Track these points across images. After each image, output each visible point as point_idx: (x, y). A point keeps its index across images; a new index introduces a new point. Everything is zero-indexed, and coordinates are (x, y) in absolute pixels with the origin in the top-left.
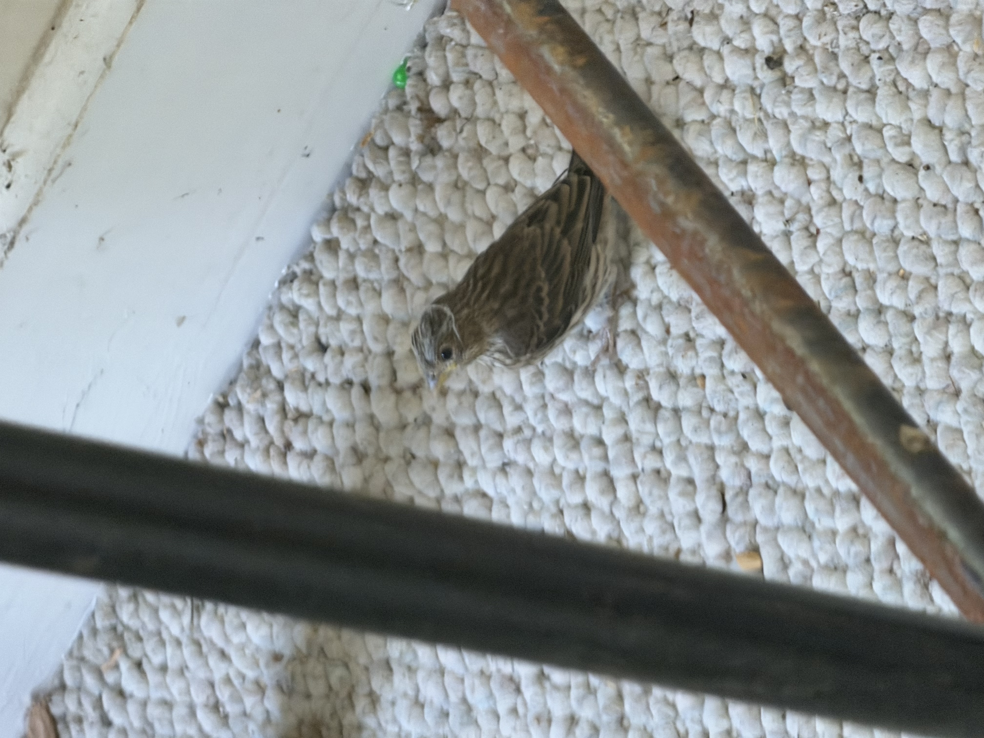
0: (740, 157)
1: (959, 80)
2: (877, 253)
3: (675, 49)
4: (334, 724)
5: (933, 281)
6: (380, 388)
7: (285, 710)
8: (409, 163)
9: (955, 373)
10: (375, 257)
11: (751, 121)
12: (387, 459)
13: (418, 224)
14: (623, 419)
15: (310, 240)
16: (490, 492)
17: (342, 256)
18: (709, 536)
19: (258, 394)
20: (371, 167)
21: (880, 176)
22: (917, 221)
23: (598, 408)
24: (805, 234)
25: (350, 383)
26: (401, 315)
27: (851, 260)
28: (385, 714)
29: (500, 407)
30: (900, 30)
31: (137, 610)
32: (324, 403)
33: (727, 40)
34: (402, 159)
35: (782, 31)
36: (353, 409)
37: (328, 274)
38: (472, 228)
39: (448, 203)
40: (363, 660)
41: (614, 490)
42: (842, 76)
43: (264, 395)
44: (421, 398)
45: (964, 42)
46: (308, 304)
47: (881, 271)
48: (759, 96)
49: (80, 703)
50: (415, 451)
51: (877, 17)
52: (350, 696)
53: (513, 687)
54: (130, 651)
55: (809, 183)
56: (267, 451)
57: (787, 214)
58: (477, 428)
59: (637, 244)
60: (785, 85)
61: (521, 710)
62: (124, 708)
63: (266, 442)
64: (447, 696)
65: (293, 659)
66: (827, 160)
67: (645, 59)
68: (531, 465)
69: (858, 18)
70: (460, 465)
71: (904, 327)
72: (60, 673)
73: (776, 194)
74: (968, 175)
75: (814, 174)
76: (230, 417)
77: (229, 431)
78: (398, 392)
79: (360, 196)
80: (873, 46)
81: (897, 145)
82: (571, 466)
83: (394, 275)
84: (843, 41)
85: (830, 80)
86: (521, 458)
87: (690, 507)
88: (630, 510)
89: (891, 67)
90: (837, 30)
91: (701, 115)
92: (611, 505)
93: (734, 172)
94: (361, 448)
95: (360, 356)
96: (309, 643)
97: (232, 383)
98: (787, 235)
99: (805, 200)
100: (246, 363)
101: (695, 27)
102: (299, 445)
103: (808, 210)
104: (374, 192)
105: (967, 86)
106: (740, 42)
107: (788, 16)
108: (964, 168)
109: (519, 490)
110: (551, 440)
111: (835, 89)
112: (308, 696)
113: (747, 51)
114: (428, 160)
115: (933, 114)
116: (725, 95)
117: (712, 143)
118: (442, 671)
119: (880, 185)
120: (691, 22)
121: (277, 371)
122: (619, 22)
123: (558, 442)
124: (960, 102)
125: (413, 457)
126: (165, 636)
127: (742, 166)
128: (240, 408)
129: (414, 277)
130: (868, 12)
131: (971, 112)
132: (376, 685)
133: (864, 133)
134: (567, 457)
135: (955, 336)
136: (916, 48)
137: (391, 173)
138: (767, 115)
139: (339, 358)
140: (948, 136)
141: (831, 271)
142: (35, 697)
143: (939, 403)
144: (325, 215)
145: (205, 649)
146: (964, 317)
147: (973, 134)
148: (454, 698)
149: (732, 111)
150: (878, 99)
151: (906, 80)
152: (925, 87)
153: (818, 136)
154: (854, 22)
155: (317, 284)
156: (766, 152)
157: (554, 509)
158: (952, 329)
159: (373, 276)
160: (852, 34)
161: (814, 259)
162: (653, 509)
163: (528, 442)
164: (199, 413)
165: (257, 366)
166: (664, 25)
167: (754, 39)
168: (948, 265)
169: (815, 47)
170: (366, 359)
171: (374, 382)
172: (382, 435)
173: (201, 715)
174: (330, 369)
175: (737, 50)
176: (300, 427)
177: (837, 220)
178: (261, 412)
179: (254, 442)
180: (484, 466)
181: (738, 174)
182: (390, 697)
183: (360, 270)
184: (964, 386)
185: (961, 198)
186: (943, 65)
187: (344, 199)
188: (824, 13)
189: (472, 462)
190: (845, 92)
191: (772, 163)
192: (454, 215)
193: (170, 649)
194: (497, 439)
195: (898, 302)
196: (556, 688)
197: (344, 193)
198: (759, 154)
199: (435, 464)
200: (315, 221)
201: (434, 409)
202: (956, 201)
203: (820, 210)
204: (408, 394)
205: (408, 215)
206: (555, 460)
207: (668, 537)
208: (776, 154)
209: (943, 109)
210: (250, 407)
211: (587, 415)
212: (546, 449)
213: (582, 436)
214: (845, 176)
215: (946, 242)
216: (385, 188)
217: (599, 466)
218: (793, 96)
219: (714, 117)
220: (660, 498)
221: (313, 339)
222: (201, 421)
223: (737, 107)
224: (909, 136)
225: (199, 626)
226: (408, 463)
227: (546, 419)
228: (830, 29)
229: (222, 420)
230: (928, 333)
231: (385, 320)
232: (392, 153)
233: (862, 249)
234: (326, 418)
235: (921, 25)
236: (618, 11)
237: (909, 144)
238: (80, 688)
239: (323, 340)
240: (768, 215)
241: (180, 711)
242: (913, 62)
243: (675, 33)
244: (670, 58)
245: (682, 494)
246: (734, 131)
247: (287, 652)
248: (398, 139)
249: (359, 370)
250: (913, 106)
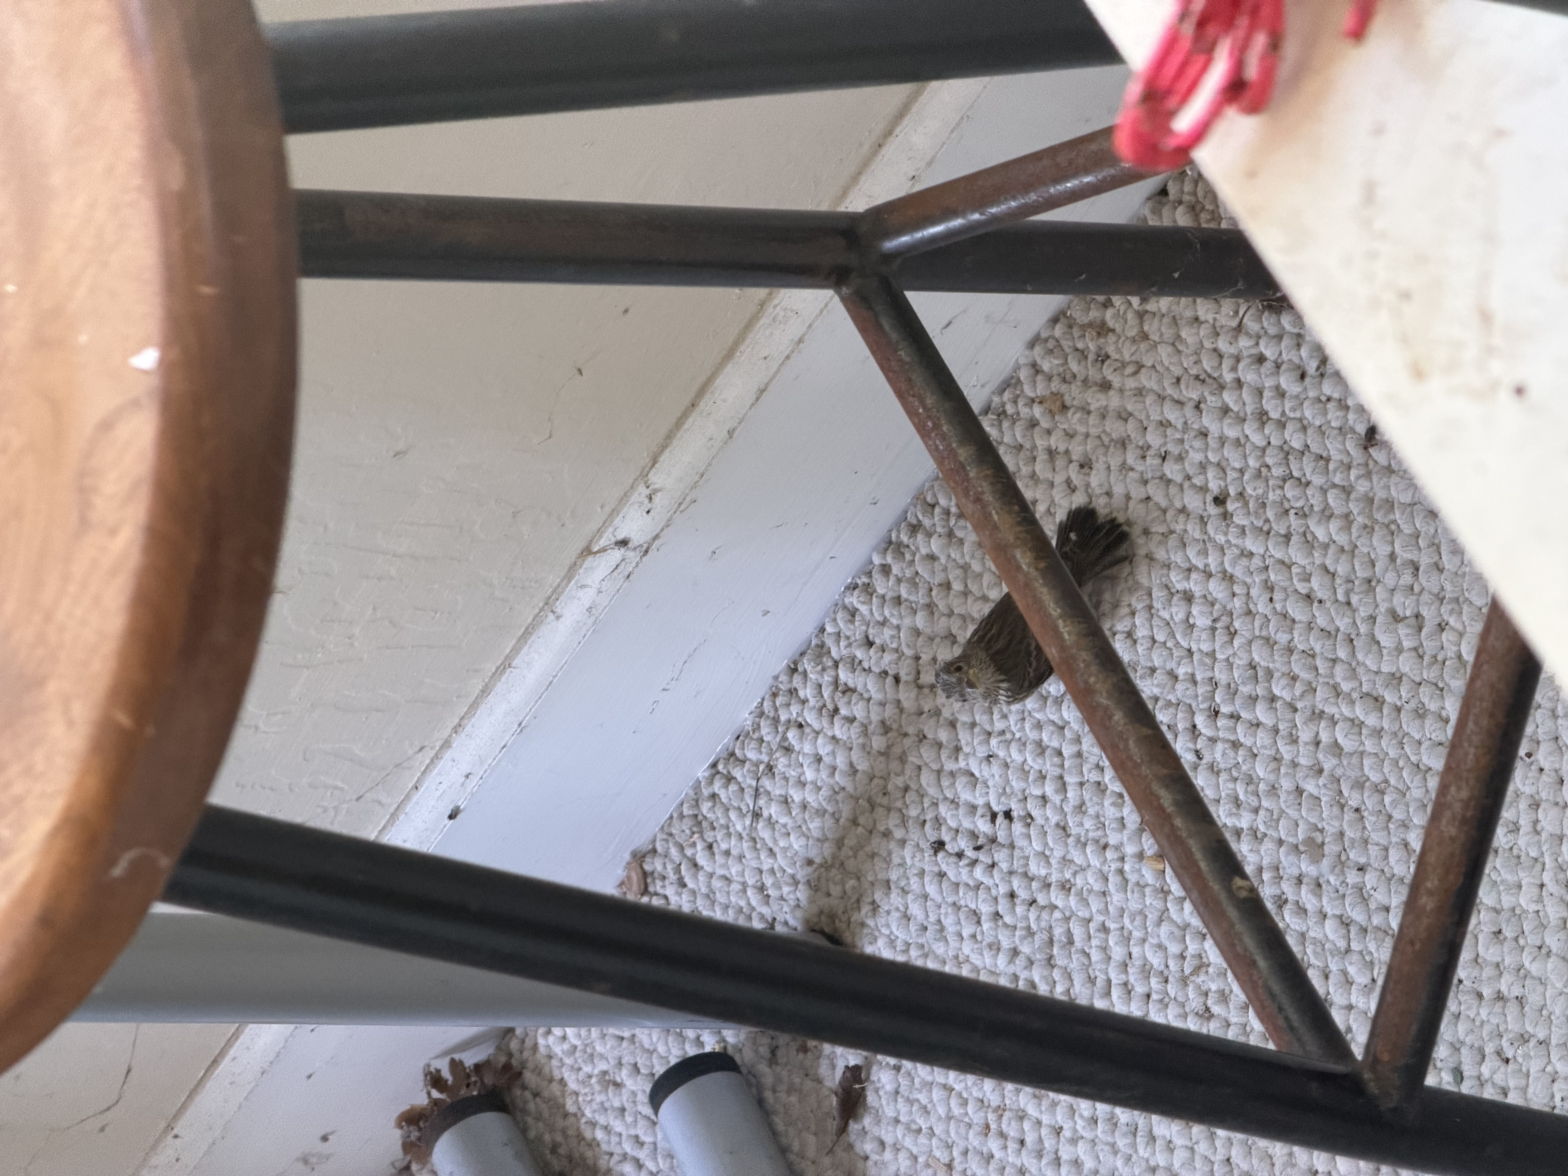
0: (1187, 565)
1: (1351, 541)
2: (1276, 657)
3: (1150, 475)
4: (844, 918)
5: (1314, 685)
6: (906, 682)
7: (811, 901)
8: (948, 520)
9: (1320, 756)
10: (915, 585)
11: (1198, 541)
12: (906, 735)
13: (949, 566)
14: (1078, 740)
15: (871, 562)
16: (977, 774)
17: (892, 579)
18: (1129, 839)
19: (819, 667)
20: (921, 517)
21: (1285, 600)
22: (1308, 640)
23: (1063, 728)
24: (1226, 631)
25: (886, 673)
26: (928, 631)
27: (1257, 658)
28: (881, 921)
29: (992, 714)
30: (1313, 496)
31: (714, 806)
32: (866, 684)
33: (1189, 478)
34: (945, 517)
35: (1229, 479)
36: (886, 693)
37: (881, 591)
38: (987, 579)
39: (973, 557)
40: (870, 878)
41: (1066, 791)
42: (1267, 521)
43: (824, 670)
44: (935, 695)
45: (1359, 514)
46: (864, 609)
47: (1278, 670)
48: (1206, 523)
49: (665, 867)
50: (925, 732)
51: (1297, 483)
52: (858, 901)
53: (976, 919)
54: (705, 837)
55: (1234, 595)
56: (820, 710)
57: (1215, 615)
58: (973, 725)
59: (1104, 614)
60: (1225, 519)
61: (979, 938)
62: (695, 876)
63: (820, 704)
64: (927, 916)
65: (821, 866)
66: (1248, 580)
67: (1128, 480)
68: (1009, 760)
69: (1284, 480)
70: (958, 749)
71: (1289, 716)
72: (654, 841)
73: (1209, 597)
74: (1349, 613)
75: (1237, 589)
76: (797, 680)
77: (796, 689)
78: (920, 687)
79: (910, 537)
80: (1293, 504)
81: (1300, 580)
82: (1037, 767)
83: (927, 600)
84: (1271, 496)
85: (1259, 523)
86: (1001, 754)
87: (1118, 815)
88: (1075, 807)
89: (1303, 522)
90: (1268, 486)
91: (1162, 529)
92: (1062, 801)
93: (1181, 576)
94: (888, 723)
95: (896, 655)
96: (834, 857)
97: (802, 654)
98: (1213, 629)
99: (1229, 607)
100: (813, 643)
101: (1166, 463)
102: (843, 711)
103: (1231, 614)
104: (920, 536)
105: (1356, 546)
106: (1198, 481)
107: (1234, 469)
108: (1346, 607)
109: (997, 777)
110: (1024, 744)
111: (1261, 529)
112: (829, 895)
113: (1201, 488)
114: (962, 522)
115: (1328, 562)
116: (1182, 518)
117: (1167, 551)
118: (926, 897)
119: (1284, 607)
120: (1164, 459)
121: (834, 653)
122: (1112, 449)
123: (1029, 747)
124: (1350, 558)
125: (925, 737)
126: (731, 830)
127: (1187, 573)
128: (805, 673)
129: (942, 606)
130: (1292, 477)
131: (1357, 567)
132: (878, 896)
133: (1277, 566)
134: (1034, 760)
135: (1324, 729)
136: (1323, 511)
137: (934, 525)
138: (1210, 538)
139: (880, 653)
140: (1338, 581)
141: (1241, 663)
142: (634, 855)
143: (1307, 776)
144: (884, 545)
145: (758, 846)
146: (1333, 716)
147: (1357, 583)
148: (932, 918)
149: (1185, 531)
150: (1291, 544)
151: (1312, 533)
152: (1326, 541)
153: (1244, 562)
154: (1281, 483)
155: (872, 595)
156: (1206, 565)
157: (1021, 797)
158: (1323, 724)
159: (912, 598)
160: (1278, 492)
161: (1230, 652)
162: (1091, 811)
163: (1008, 743)
164: (776, 673)
165: (822, 646)
166: (1144, 457)
167: (1207, 481)
168: (1326, 677)
169: (1251, 496)
170: (900, 658)
171: (903, 677)
172: (904, 716)
173: (750, 892)
174: (873, 661)
175: (1194, 486)
176: (846, 699)
177: (1250, 627)
178: (820, 681)
179: (812, 702)
180: (974, 754)
181: (1183, 579)
182: (886, 908)
183: (904, 594)
184: (1327, 767)
185: (1342, 629)
186: (1341, 529)
187: (898, 537)
188: (1260, 471)
189: (966, 749)
190: (1268, 533)
191: (1210, 575)
192: (976, 567)
193: (733, 841)
194: (986, 737)
195: (1286, 695)
196: (1006, 925)
197: (899, 531)
198: (1201, 566)
199: (940, 745)
200: (875, 549)
201: (944, 706)
202: (1338, 630)
203: (1239, 617)
204: (926, 691)
205: (943, 560)
206: (1026, 760)
207: (1100, 833)
208: (1213, 568)
209: (1337, 561)
210: (812, 676)
211: (1053, 733)
212: (1020, 751)
213: (1048, 747)
214: (1260, 596)
215: (1326, 658)
216: (929, 535)
217: (1058, 771)
218: (1230, 529)
219: (1172, 532)
220: (1098, 804)
221: (863, 636)
222: (776, 678)
223: (1189, 528)
224: (1310, 575)
225: (756, 829)
226: (921, 741)
227: (1022, 729)
228: (1263, 485)
229: (791, 681)
230: (1305, 723)
231: (917, 633)
232: (937, 510)
233: (1266, 652)
234: (866, 696)
235: (1329, 495)
236: (1112, 440)
237: (1309, 581)
238: (666, 855)
239: (871, 637)
240: (1202, 613)
241: (736, 887)
242: (1320, 521)
243: (1151, 465)
244: (1146, 482)
245: (1113, 804)
246: (1185, 545)
247: (818, 860)
248: (943, 502)
249: (893, 666)
250: (1316, 555)
